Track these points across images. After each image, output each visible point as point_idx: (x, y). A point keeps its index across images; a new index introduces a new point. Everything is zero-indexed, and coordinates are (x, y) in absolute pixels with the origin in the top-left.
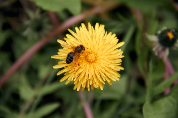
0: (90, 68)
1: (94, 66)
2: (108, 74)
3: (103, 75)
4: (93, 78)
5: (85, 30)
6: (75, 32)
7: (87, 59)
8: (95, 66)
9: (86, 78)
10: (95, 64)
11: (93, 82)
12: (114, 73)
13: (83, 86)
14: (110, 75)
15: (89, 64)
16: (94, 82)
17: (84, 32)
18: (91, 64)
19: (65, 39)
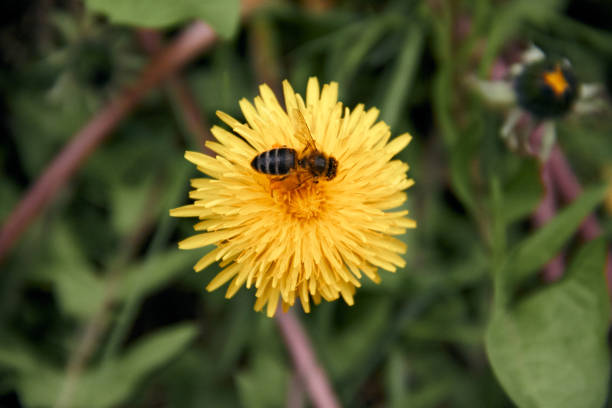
0: (305, 241)
1: (317, 230)
2: (368, 255)
3: (351, 258)
4: (321, 274)
5: (274, 113)
6: (243, 120)
7: (293, 211)
8: (323, 230)
9: (294, 275)
10: (321, 224)
11: (318, 285)
12: (387, 246)
13: (286, 300)
14: (373, 254)
15: (302, 225)
16: (322, 286)
17: (272, 117)
18: (306, 225)
19: (209, 145)
